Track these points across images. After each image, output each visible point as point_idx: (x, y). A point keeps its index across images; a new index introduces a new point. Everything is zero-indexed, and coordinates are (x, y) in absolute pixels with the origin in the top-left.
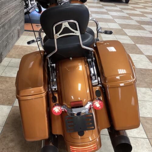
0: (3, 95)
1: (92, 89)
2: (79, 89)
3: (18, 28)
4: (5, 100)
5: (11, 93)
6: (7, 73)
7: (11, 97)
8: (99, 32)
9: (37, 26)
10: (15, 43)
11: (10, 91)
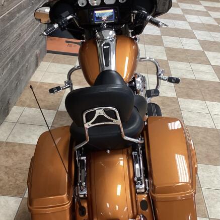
0: (9, 178)
1: (136, 198)
2: (119, 192)
3: (36, 52)
4: (11, 186)
5: (22, 174)
6: (16, 135)
7: (21, 181)
8: (161, 79)
9: (67, 42)
10: (30, 77)
11: (19, 171)
